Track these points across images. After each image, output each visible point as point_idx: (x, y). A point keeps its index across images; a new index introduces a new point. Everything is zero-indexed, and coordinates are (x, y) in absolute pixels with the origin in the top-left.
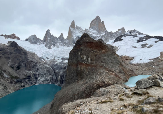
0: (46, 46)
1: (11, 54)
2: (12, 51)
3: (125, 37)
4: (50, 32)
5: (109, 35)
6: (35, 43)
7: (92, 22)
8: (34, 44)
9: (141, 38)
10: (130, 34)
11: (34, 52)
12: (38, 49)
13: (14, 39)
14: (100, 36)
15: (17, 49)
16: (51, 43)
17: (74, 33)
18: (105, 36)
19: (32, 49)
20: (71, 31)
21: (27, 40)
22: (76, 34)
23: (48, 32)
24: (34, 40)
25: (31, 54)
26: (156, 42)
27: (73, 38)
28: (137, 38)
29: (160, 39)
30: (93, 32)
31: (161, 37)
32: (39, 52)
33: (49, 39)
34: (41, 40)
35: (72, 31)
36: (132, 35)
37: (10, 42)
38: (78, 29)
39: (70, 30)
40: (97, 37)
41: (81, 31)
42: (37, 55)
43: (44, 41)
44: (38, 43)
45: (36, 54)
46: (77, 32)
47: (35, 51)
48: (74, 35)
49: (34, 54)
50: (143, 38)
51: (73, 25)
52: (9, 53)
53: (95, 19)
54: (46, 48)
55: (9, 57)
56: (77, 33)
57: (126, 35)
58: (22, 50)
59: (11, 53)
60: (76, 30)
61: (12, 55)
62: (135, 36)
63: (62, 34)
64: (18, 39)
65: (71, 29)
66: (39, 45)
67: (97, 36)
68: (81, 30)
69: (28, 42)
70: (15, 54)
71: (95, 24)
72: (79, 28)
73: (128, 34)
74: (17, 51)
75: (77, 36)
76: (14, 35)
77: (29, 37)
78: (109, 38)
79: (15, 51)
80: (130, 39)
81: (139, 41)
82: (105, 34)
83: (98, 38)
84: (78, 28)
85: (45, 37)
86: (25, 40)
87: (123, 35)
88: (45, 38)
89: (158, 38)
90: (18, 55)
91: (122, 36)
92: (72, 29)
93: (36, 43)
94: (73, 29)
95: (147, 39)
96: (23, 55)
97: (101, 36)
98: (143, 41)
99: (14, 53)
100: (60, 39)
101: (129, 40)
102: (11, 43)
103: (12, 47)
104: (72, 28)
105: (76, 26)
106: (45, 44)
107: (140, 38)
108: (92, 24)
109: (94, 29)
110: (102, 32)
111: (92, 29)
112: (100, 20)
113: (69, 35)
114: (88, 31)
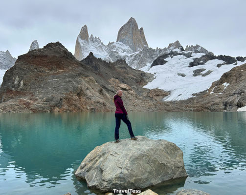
3: (172, 58)
5: (148, 55)
7: (122, 29)
8: (5, 69)
9: (197, 58)
10: (181, 52)
14: (131, 56)
18: (140, 56)
20: (80, 45)
23: (34, 45)
24: (5, 61)
26: (219, 66)
28: (191, 60)
29: (226, 61)
30: (122, 49)
31: (229, 56)
35: (82, 45)
36: (184, 55)
38: (94, 42)
39: (79, 43)
40: (127, 59)
41: (100, 46)
46: (92, 47)
50: (200, 59)
51: (84, 33)
53: (127, 24)
57: (173, 54)
60: (91, 43)
62: (189, 56)
65: (81, 41)
67: (127, 56)
68: (100, 44)
71: (127, 33)
72: (96, 41)
73: (178, 52)
78: (147, 59)
80: (179, 61)
81: (192, 65)
82: (141, 52)
83: (129, 59)
84: (95, 40)
87: (169, 54)
89: (223, 60)
91: (166, 56)
92: (82, 41)
94: (85, 42)
95: (205, 61)
97: (133, 56)
98: (199, 64)
101: (177, 63)
104: (82, 39)
105: (90, 36)
107: (195, 60)
108: (122, 34)
109: (125, 43)
110: (139, 49)
111: (120, 43)
112: (136, 26)
113: (77, 52)
114: (114, 47)
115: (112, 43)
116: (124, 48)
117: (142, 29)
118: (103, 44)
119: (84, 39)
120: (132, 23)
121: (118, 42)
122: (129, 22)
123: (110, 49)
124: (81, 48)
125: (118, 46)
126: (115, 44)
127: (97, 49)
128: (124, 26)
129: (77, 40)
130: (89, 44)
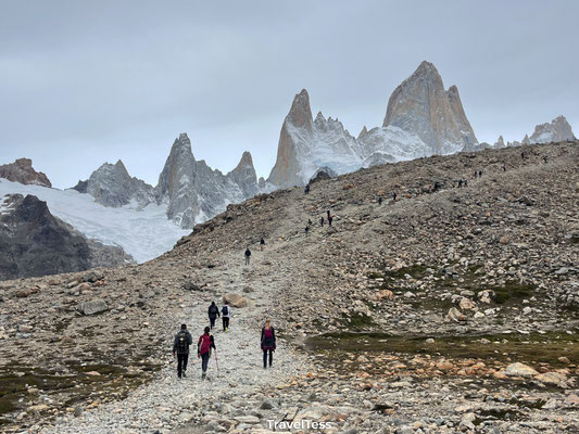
0: (170, 215)
1: (21, 253)
2: (27, 240)
4: (190, 148)
6: (119, 200)
8: (113, 206)
11: (121, 243)
12: (137, 229)
13: (24, 182)
15: (47, 232)
16: (195, 203)
17: (308, 149)
19: (108, 231)
20: (291, 140)
21: (82, 187)
22: (318, 157)
23: (181, 146)
24: (114, 186)
25: (107, 250)
27: (299, 174)
30: (400, 145)
32: (141, 245)
33: (185, 179)
34: (149, 187)
35: (296, 140)
37: (16, 197)
38: (325, 131)
39: (289, 136)
41: (342, 142)
42: (130, 257)
43: (164, 192)
44: (134, 203)
45: (128, 251)
46: (320, 143)
47: (121, 237)
48: (307, 163)
49: (120, 251)
51: (300, 111)
52: (13, 249)
54: (170, 224)
55: (15, 266)
56: (318, 153)
58: (67, 234)
59: (22, 249)
60: (318, 135)
61: (28, 255)
63: (247, 157)
64: (44, 181)
65: (292, 130)
66: (139, 209)
68: (342, 136)
69: (88, 197)
70: (40, 251)
72: (331, 128)
74: (47, 238)
75: (319, 164)
76: (24, 164)
77: (94, 175)
79: (36, 239)
84: (328, 126)
85: (166, 170)
86: (76, 188)
88: (168, 175)
90: (51, 255)
92: (296, 130)
93: (126, 203)
94: (303, 133)
96: (71, 256)
99: (35, 246)
100: (236, 181)
102: (19, 202)
103: (26, 219)
104: (295, 125)
105: (314, 117)
106: (165, 207)
108: (400, 106)
109: (407, 129)
110: (447, 143)
111: (395, 129)
112: (438, 81)
113: (284, 159)
114: (378, 140)
115: (372, 131)
116: (404, 142)
117: (454, 89)
118: (348, 135)
119: (301, 126)
120: (426, 75)
121: (390, 127)
122: (417, 74)
123: (366, 148)
124: (293, 147)
125: (388, 137)
126: (380, 133)
127: (334, 148)
128: (405, 84)
129: (284, 128)
130: (312, 138)
